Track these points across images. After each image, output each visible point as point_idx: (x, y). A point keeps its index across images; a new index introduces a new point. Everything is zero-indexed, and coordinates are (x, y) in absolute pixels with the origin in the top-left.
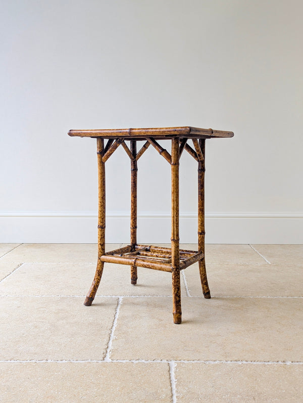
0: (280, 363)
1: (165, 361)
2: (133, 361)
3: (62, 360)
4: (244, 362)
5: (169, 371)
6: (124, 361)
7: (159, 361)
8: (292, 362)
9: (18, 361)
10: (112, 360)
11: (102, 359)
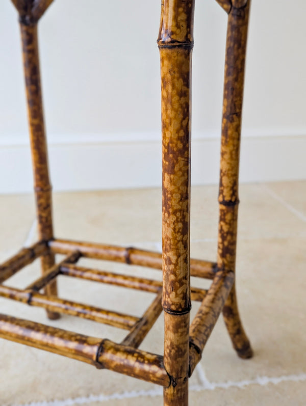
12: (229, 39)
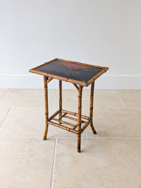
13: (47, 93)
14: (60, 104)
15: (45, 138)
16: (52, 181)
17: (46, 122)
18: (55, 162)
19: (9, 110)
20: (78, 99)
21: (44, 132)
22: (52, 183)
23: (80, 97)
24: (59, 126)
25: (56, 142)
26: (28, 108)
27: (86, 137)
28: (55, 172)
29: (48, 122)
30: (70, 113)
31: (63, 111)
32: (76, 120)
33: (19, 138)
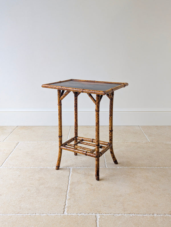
0: (151, 215)
1: (94, 214)
2: (78, 214)
3: (43, 214)
4: (134, 215)
5: (96, 221)
6: (74, 214)
7: (91, 214)
8: (157, 214)
9: (21, 214)
10: (68, 213)
11: (63, 213)
12: (110, 103)
13: (61, 111)
14: (75, 130)
15: (58, 168)
16: (66, 207)
17: (60, 147)
18: (69, 189)
19: (17, 144)
20: (95, 113)
21: (57, 160)
22: (66, 209)
23: (98, 111)
24: (74, 150)
25: (71, 172)
26: (39, 142)
27: (105, 167)
28: (69, 199)
29: (61, 147)
30: (87, 140)
31: (79, 138)
32: (93, 145)
33: (28, 168)
